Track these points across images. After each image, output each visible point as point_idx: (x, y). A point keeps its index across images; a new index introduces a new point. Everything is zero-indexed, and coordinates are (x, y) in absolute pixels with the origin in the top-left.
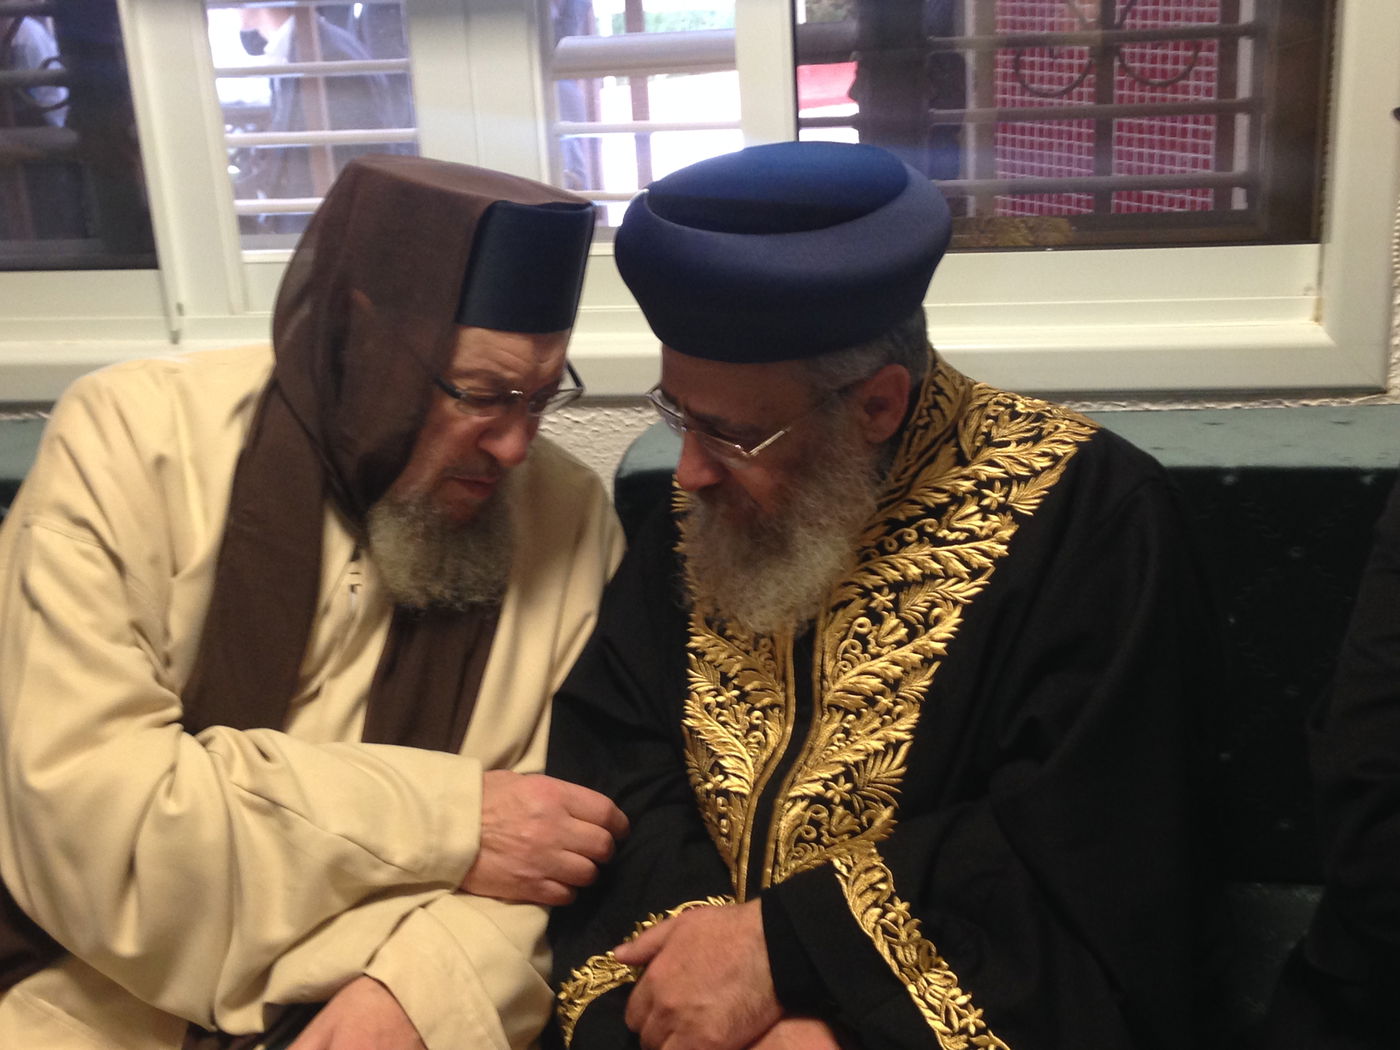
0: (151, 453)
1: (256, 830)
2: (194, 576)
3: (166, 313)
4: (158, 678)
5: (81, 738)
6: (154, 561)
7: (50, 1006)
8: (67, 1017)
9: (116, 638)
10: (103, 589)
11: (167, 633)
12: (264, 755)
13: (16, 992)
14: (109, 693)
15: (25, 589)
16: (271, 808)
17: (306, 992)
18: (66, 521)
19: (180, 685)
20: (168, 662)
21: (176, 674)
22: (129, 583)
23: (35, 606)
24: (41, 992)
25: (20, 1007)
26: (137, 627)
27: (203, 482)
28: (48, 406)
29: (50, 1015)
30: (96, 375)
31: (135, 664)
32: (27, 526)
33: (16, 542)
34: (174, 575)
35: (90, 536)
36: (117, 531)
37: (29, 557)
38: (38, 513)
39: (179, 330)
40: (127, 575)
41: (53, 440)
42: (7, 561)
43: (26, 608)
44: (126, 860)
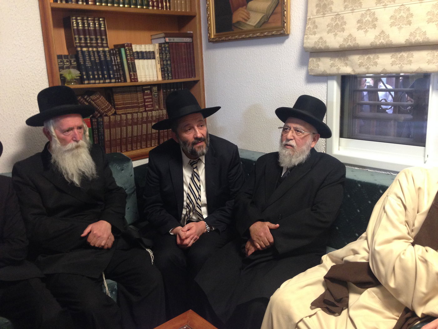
0: (417, 186)
2: (422, 214)
3: (424, 157)
4: (409, 234)
5: (388, 242)
6: (414, 209)
7: (375, 295)
8: (378, 298)
9: (401, 223)
10: (400, 212)
11: (414, 225)
12: (427, 251)
13: (369, 289)
14: (399, 234)
15: (384, 208)
17: (433, 314)
18: (396, 197)
19: (414, 236)
20: (412, 231)
21: (414, 234)
22: (406, 212)
23: (385, 212)
24: (374, 292)
25: (369, 293)
26: (407, 222)
27: (429, 194)
28: (398, 173)
29: (375, 297)
30: (409, 168)
31: (404, 230)
32: (387, 196)
33: (385, 199)
34: (418, 213)
35: (401, 201)
36: (406, 201)
37: (386, 202)
38: (390, 194)
39: (426, 161)
40: (407, 210)
41: (397, 180)
42: (382, 203)
43: (383, 212)
44: (393, 267)
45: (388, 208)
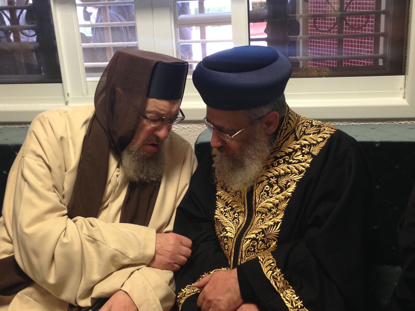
0: (59, 137)
1: (89, 247)
2: (71, 172)
3: (64, 96)
4: (61, 202)
5: (39, 219)
6: (60, 167)
7: (29, 298)
8: (33, 301)
9: (49, 190)
10: (44, 175)
11: (63, 189)
12: (92, 225)
13: (19, 293)
14: (47, 206)
15: (23, 175)
16: (94, 241)
17: (104, 295)
18: (35, 156)
19: (67, 204)
20: (63, 197)
21: (66, 201)
23: (25, 180)
24: (26, 294)
25: (20, 298)
26: (55, 187)
27: (74, 144)
28: (29, 123)
29: (29, 301)
30: (44, 113)
31: (54, 197)
32: (23, 157)
33: (20, 161)
34: (66, 172)
35: (42, 160)
36: (49, 158)
37: (24, 166)
38: (26, 153)
39: (68, 101)
40: (52, 172)
41: (31, 132)
42: (18, 167)
43: (23, 181)
44: (52, 255)
45: (28, 174)
